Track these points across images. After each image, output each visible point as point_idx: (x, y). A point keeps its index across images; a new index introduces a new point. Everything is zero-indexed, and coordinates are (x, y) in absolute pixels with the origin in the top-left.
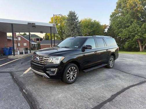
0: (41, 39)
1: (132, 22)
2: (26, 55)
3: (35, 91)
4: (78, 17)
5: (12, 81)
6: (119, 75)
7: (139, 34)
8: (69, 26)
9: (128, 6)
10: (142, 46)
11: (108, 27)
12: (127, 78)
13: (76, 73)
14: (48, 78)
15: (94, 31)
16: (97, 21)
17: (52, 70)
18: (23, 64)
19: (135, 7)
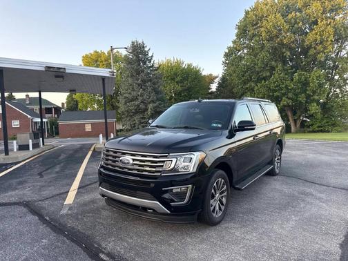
0: (57, 109)
1: (273, 69)
3: (137, 254)
4: (152, 56)
6: (307, 190)
7: (290, 95)
8: (132, 76)
9: (263, 34)
10: (295, 121)
13: (225, 194)
16: (194, 65)
17: (176, 189)
18: (45, 178)
19: (278, 37)
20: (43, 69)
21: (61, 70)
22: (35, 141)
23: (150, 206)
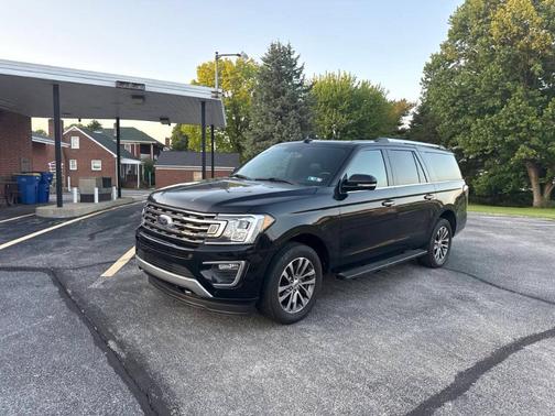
0: (158, 147)
1: (507, 94)
2: (105, 204)
3: (157, 347)
4: (302, 68)
5: (58, 303)
6: (472, 293)
7: (534, 141)
8: (268, 99)
9: (495, 32)
10: (542, 187)
11: (413, 110)
12: (507, 309)
13: (313, 281)
14: (209, 299)
15: (360, 124)
16: (374, 84)
17: (224, 266)
18: (97, 240)
19: (521, 38)
20: (114, 85)
21: (139, 87)
22: (105, 191)
23: (189, 286)
